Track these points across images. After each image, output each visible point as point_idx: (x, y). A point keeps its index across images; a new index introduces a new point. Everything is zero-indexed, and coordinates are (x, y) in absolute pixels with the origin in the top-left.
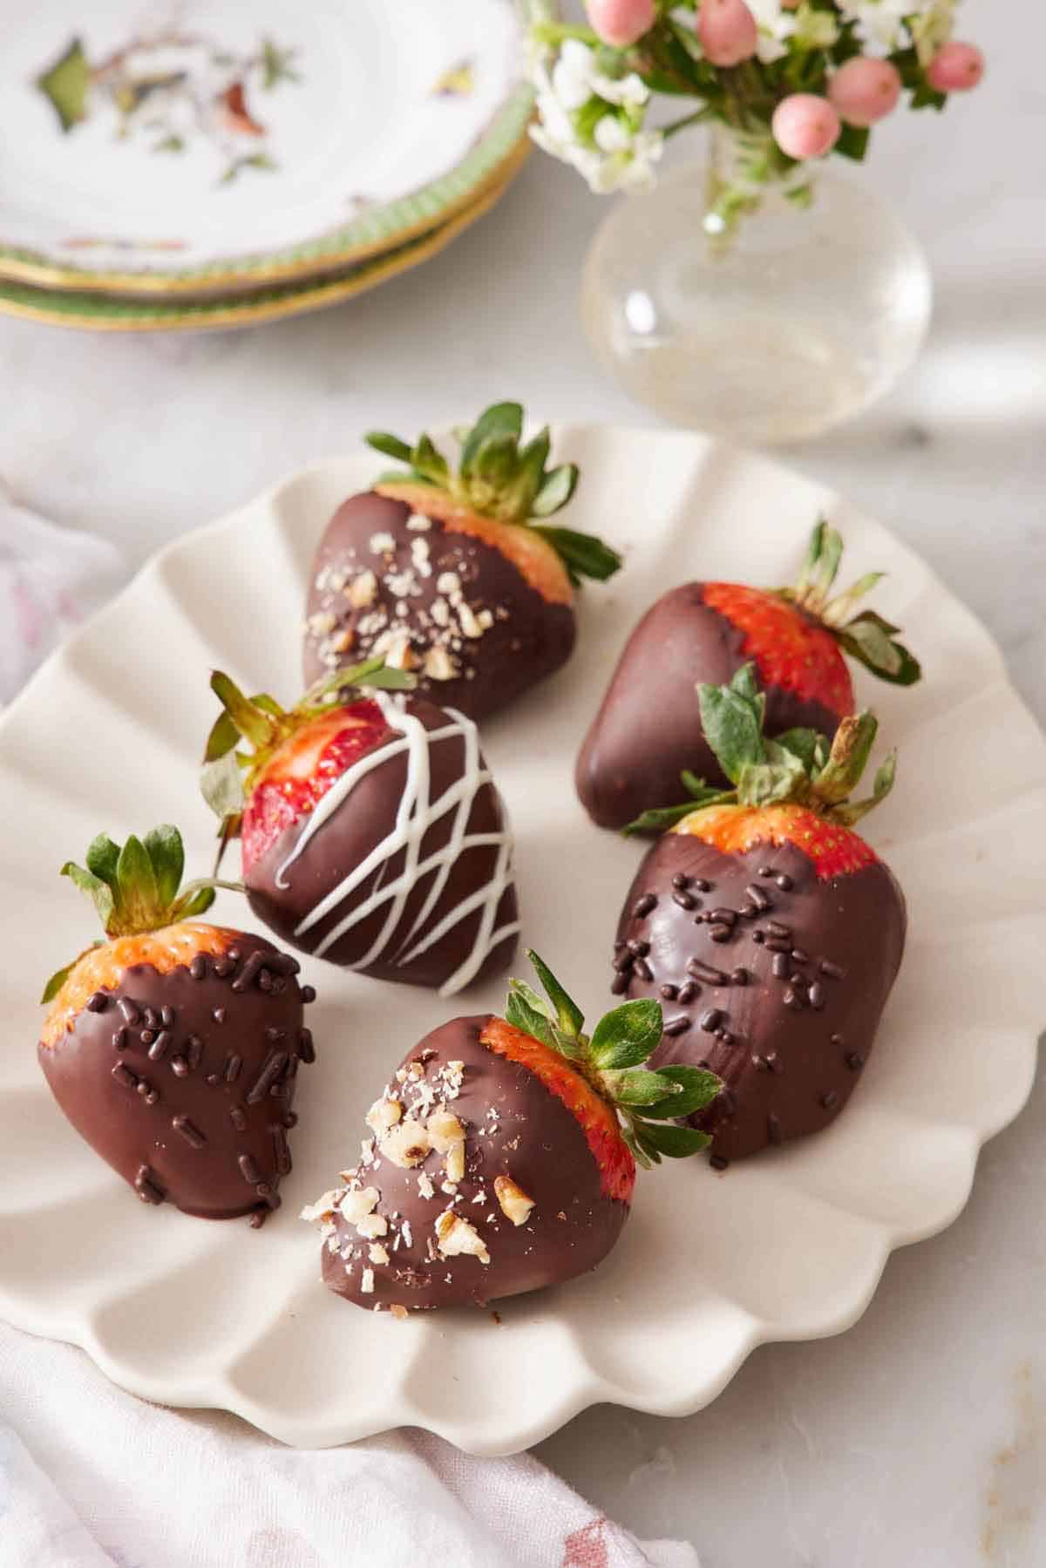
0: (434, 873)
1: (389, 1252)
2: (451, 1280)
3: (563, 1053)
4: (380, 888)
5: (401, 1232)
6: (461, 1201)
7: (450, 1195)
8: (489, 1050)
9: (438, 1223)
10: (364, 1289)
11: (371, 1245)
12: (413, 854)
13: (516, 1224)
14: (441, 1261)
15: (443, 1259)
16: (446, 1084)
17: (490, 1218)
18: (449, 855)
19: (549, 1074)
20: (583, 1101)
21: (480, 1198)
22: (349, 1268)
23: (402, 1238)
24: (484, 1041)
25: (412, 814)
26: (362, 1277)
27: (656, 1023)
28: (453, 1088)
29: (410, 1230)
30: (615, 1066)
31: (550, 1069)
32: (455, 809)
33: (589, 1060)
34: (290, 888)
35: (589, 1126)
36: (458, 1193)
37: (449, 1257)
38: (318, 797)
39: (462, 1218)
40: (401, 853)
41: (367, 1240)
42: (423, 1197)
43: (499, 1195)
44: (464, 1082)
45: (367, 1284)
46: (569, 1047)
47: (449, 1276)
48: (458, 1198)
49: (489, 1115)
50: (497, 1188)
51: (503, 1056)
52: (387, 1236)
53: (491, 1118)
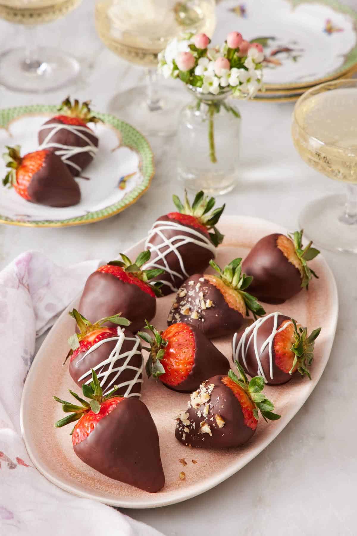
0: (116, 373)
1: (189, 429)
2: (204, 440)
3: (242, 387)
4: (101, 373)
5: (193, 425)
6: (207, 419)
7: (205, 417)
8: (222, 383)
9: (201, 423)
10: (183, 439)
11: (185, 427)
12: (111, 366)
13: (220, 427)
14: (201, 434)
15: (202, 433)
16: (209, 389)
17: (214, 425)
18: (121, 369)
19: (236, 392)
20: (244, 400)
21: (212, 419)
22: (180, 433)
23: (193, 427)
24: (222, 381)
25: (114, 356)
26: (183, 435)
27: (263, 382)
28: (210, 390)
29: (195, 425)
30: (253, 392)
31: (237, 390)
32: (127, 357)
33: (248, 390)
34: (78, 368)
35: (244, 406)
36: (207, 417)
37: (203, 433)
38: (91, 346)
39: (207, 423)
40: (108, 365)
41: (184, 426)
42: (198, 417)
43: (216, 419)
44: (213, 389)
45: (184, 438)
46: (243, 386)
47: (203, 439)
48: (207, 418)
49: (217, 398)
50: (216, 417)
51: (225, 385)
52: (190, 425)
53: (217, 399)
